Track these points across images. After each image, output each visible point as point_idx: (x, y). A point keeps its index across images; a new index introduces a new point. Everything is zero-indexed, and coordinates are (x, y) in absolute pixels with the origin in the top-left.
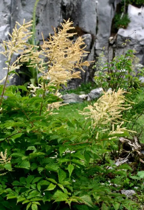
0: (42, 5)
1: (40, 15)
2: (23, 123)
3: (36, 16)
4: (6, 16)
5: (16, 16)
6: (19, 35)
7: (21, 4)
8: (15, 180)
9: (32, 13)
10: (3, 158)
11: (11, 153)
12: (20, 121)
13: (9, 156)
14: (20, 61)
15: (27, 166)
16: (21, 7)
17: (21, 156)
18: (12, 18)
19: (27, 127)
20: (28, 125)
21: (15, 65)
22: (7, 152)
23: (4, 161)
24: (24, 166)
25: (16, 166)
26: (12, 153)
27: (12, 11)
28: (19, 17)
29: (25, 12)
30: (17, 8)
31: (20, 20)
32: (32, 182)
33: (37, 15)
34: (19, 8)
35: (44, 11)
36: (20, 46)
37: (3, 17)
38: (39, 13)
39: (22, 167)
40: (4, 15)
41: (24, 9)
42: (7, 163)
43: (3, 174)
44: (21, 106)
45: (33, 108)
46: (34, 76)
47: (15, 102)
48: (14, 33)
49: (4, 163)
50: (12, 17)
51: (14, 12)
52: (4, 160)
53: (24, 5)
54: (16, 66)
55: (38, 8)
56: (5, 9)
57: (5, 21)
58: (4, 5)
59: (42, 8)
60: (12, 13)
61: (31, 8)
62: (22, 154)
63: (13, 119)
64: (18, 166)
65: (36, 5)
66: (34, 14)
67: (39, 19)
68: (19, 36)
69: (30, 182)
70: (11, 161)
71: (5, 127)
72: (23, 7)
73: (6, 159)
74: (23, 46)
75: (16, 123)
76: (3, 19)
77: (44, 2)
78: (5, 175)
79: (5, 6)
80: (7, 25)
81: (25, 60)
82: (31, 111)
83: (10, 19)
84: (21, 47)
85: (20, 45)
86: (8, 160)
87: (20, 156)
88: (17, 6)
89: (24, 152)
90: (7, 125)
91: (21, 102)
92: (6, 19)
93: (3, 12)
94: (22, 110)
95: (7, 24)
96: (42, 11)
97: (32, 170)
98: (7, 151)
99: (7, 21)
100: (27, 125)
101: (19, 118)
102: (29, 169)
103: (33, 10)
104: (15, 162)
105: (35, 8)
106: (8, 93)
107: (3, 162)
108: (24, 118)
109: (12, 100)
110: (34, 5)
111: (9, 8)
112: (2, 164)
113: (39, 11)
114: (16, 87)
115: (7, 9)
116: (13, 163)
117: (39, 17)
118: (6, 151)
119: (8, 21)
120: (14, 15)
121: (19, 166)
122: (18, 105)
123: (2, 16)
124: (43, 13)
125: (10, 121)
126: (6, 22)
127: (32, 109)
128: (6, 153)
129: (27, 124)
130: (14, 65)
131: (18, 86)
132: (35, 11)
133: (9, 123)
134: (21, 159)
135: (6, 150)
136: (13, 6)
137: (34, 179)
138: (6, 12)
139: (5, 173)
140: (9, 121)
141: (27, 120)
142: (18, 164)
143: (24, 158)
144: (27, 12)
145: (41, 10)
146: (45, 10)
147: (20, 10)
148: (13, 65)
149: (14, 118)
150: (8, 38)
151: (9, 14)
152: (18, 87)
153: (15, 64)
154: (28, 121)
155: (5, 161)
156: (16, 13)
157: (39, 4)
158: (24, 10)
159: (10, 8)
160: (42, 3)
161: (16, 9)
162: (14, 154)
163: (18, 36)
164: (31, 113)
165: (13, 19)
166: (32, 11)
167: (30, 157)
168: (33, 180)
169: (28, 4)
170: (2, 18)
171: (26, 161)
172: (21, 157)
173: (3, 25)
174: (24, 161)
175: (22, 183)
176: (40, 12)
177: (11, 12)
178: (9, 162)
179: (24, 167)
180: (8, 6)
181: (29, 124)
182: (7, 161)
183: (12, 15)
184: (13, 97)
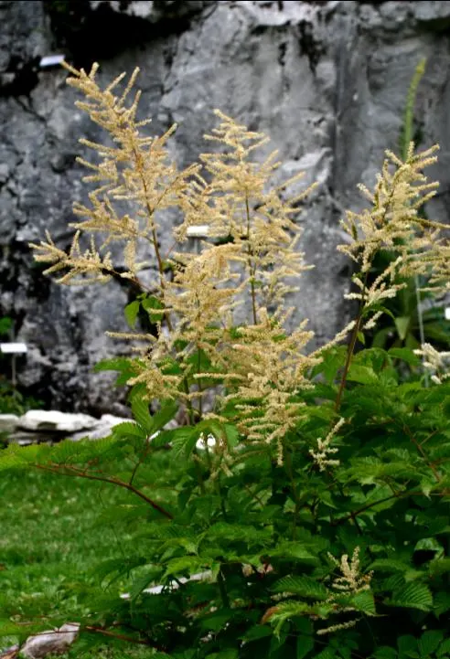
0: (433, 86)
1: (427, 119)
2: (408, 465)
3: (415, 121)
4: (320, 121)
5: (352, 123)
6: (395, 192)
7: (366, 84)
8: (382, 643)
9: (400, 112)
10: (346, 574)
11: (370, 560)
12: (400, 459)
13: (364, 569)
14: (400, 271)
15: (422, 600)
16: (367, 94)
17: (402, 569)
18: (339, 128)
19: (421, 478)
20: (425, 474)
21: (383, 285)
22: (360, 558)
23: (349, 584)
24: (413, 602)
25: (387, 601)
26: (373, 560)
27: (340, 106)
28: (360, 125)
29: (378, 107)
30: (356, 97)
31: (363, 133)
32: (436, 651)
33: (418, 119)
34: (360, 97)
35: (438, 104)
36: (400, 225)
37: (312, 125)
38: (422, 113)
39: (407, 604)
40: (316, 119)
41: (377, 100)
42: (360, 590)
43: (347, 624)
44: (399, 413)
45: (434, 418)
46: (407, 309)
47: (379, 400)
48: (380, 187)
49: (351, 590)
50: (340, 124)
51: (345, 109)
52: (349, 580)
53: (375, 88)
54: (387, 288)
55: (419, 96)
56: (317, 100)
57: (318, 136)
58: (314, 88)
59: (433, 94)
60: (339, 114)
61: (399, 97)
62: (404, 562)
63: (374, 454)
64: (393, 602)
65: (414, 87)
66: (409, 115)
67: (424, 129)
68: (395, 197)
69: (431, 652)
70: (371, 584)
71: (353, 477)
72: (373, 94)
73: (357, 579)
74: (408, 226)
75: (386, 465)
76: (311, 130)
77: (438, 76)
78: (350, 629)
79: (317, 91)
80: (325, 150)
81: (415, 269)
82: (429, 429)
83: (331, 130)
84: (403, 230)
85: (401, 222)
86: (364, 583)
87: (398, 568)
88: (355, 92)
89: (408, 557)
90: (360, 473)
91: (397, 400)
92: (321, 131)
93: (311, 109)
94: (402, 425)
95: (323, 146)
96: (434, 105)
97: (437, 614)
98: (358, 553)
99: (324, 138)
100: (420, 472)
101: (393, 451)
102: (428, 610)
103: (405, 103)
104: (383, 589)
105: (413, 95)
106: (358, 373)
107: (347, 587)
108: (410, 451)
109: (369, 395)
110: (409, 87)
111: (329, 98)
112: (344, 593)
113: (422, 106)
114: (384, 355)
115: (323, 100)
116: (377, 590)
117: (422, 124)
118: (356, 554)
119: (327, 136)
120: (345, 119)
121: (397, 600)
122: (388, 410)
123: (309, 122)
124: (436, 112)
125: (368, 460)
126: (322, 142)
127: (431, 423)
128: (358, 561)
129: (420, 468)
130: (378, 287)
131: (390, 350)
132: (410, 104)
133: (366, 464)
134: (404, 579)
135: (357, 549)
136: (342, 90)
137: (442, 641)
138: (320, 111)
139: (352, 623)
140: (364, 460)
141: (418, 458)
142: (395, 593)
143: (411, 575)
144: (387, 108)
145: (430, 102)
146: (441, 101)
147: (363, 104)
148: (375, 285)
149: (378, 449)
150: (327, 191)
151: (330, 116)
152: (390, 354)
153: (382, 282)
154: (423, 459)
155: (354, 584)
156: (353, 110)
157: (423, 82)
158: (375, 103)
159: (333, 98)
160: (433, 81)
161: (352, 101)
162: (378, 563)
163: (391, 196)
164: (429, 435)
165: (342, 132)
166: (403, 107)
167: (431, 572)
168: (439, 646)
169: (389, 84)
170: (307, 127)
171: (419, 585)
172: (402, 573)
173: (311, 151)
174: (413, 585)
175: (406, 653)
176: (426, 107)
177: (336, 110)
178: (367, 587)
179: (413, 605)
180: (326, 92)
181: (427, 469)
182: (359, 586)
183: (340, 118)
184: (373, 384)
